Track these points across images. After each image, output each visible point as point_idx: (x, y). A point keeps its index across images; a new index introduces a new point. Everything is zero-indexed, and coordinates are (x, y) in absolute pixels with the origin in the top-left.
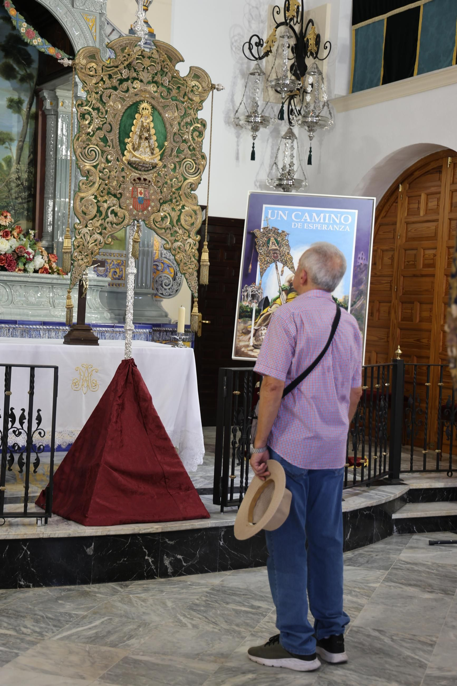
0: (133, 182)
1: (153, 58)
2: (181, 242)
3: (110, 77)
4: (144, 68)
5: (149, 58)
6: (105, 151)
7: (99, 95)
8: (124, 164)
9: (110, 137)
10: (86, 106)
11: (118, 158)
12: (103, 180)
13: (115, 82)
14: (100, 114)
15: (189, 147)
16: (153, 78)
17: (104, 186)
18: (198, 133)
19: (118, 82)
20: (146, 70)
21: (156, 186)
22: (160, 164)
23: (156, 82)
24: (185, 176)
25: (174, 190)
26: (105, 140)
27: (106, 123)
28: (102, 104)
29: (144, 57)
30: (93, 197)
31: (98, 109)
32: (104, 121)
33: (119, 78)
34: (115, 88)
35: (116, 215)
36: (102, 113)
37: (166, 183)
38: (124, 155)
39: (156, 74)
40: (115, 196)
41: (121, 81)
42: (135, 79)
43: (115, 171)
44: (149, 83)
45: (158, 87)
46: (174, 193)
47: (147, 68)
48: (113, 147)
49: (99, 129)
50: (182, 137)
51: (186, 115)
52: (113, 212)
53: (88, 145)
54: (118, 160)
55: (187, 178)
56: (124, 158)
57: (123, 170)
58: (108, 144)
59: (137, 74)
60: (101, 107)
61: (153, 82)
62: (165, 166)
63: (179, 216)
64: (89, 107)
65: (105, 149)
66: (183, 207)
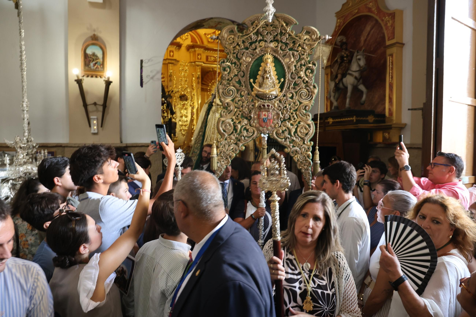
0: (259, 108)
1: (274, 25)
2: (298, 147)
3: (244, 42)
4: (268, 32)
5: (271, 25)
6: (240, 90)
7: (235, 55)
8: (253, 97)
9: (243, 80)
10: (227, 62)
11: (248, 93)
12: (238, 108)
13: (247, 44)
14: (236, 66)
15: (303, 81)
16: (274, 38)
17: (239, 112)
18: (310, 71)
19: (249, 45)
20: (269, 35)
21: (278, 109)
22: (281, 94)
23: (277, 41)
24: (301, 101)
25: (292, 111)
26: (239, 82)
27: (240, 71)
28: (237, 60)
29: (267, 25)
30: (231, 120)
31: (235, 63)
32: (239, 70)
33: (250, 41)
34: (247, 49)
35: (247, 131)
36: (238, 66)
37: (286, 107)
38: (252, 91)
39: (277, 35)
40: (247, 118)
41: (251, 44)
42: (260, 41)
43: (246, 102)
44: (271, 41)
45: (278, 43)
46: (292, 113)
47: (270, 32)
48: (245, 87)
49: (236, 75)
50: (297, 75)
51: (300, 59)
52: (245, 129)
53: (228, 87)
54: (248, 94)
55: (303, 102)
56: (253, 93)
57: (252, 100)
58: (241, 85)
59: (263, 38)
60: (237, 61)
61: (274, 41)
62: (284, 96)
63: (296, 129)
64: (229, 62)
65: (239, 88)
66: (299, 123)
